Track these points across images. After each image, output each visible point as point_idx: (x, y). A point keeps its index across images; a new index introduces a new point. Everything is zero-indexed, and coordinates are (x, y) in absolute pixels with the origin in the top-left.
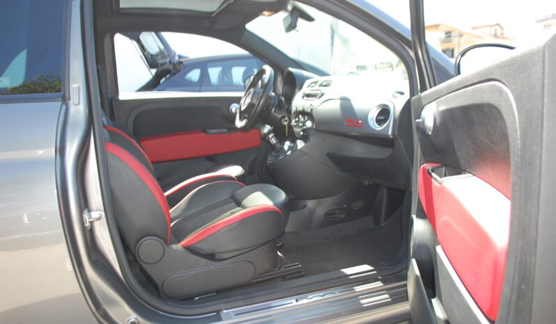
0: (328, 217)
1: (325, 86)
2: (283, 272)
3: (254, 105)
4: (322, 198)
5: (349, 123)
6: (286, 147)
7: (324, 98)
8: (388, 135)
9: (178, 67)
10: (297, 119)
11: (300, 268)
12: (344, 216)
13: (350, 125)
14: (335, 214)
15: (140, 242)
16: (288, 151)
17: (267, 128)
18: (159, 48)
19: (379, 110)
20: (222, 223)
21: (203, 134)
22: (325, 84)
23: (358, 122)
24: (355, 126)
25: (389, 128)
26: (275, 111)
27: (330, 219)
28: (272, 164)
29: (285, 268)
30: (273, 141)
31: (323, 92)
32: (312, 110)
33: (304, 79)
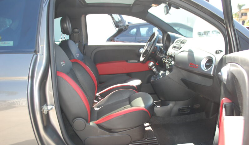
0: (180, 111)
1: (183, 43)
2: (146, 142)
3: (148, 51)
4: (177, 101)
5: (191, 65)
6: (160, 74)
7: (181, 50)
8: (211, 75)
9: (127, 28)
10: (168, 59)
11: (156, 140)
12: (189, 111)
13: (191, 67)
14: (184, 110)
15: (74, 121)
16: (161, 76)
17: (151, 64)
18: (118, 19)
19: (207, 60)
20: (115, 115)
21: (126, 63)
22: (183, 42)
23: (195, 65)
24: (194, 67)
25: (211, 71)
26: (159, 54)
27: (181, 112)
28: (153, 82)
29: (148, 140)
30: (155, 70)
31: (181, 46)
32: (175, 55)
33: (175, 38)
